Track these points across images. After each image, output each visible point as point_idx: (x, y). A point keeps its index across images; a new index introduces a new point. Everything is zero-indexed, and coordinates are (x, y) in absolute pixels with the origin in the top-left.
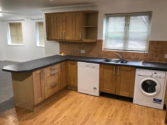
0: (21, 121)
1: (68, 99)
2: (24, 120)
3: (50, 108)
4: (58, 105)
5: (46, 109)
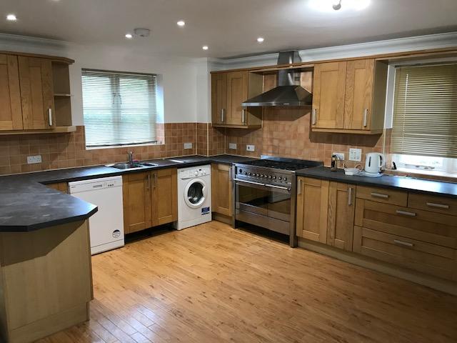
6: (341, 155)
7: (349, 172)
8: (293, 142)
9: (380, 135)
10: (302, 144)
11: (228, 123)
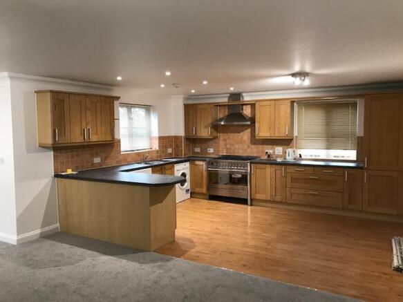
6: (270, 151)
7: (279, 160)
8: (240, 145)
9: (293, 139)
10: (246, 146)
11: (198, 135)
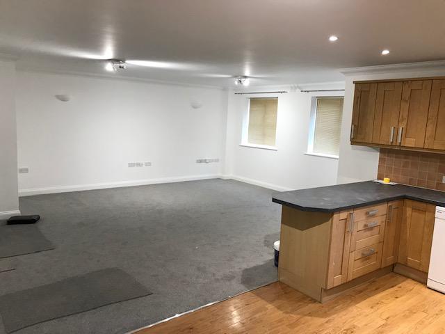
0: (299, 314)
1: (401, 296)
2: (306, 315)
3: (357, 305)
4: (378, 304)
5: (349, 305)
